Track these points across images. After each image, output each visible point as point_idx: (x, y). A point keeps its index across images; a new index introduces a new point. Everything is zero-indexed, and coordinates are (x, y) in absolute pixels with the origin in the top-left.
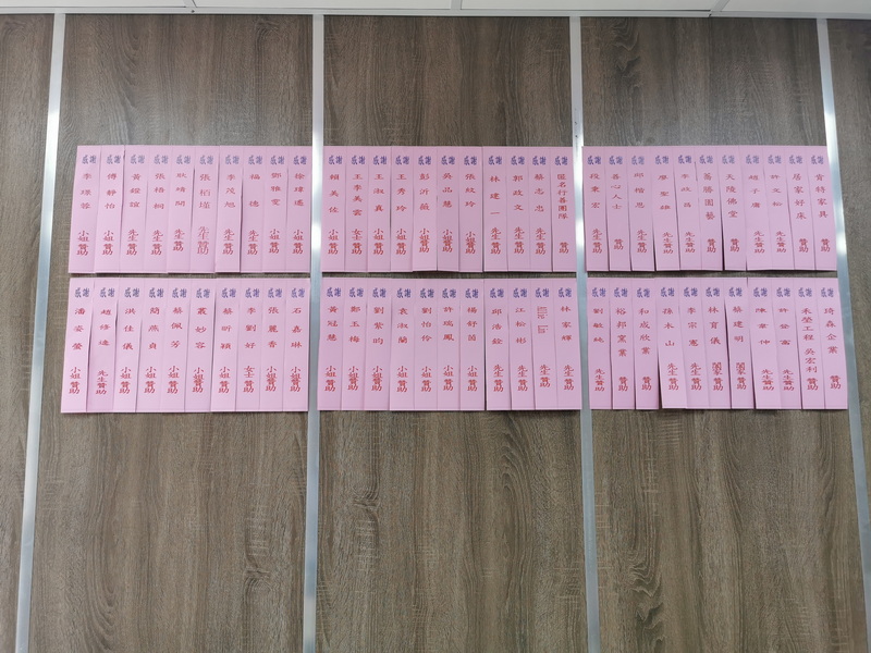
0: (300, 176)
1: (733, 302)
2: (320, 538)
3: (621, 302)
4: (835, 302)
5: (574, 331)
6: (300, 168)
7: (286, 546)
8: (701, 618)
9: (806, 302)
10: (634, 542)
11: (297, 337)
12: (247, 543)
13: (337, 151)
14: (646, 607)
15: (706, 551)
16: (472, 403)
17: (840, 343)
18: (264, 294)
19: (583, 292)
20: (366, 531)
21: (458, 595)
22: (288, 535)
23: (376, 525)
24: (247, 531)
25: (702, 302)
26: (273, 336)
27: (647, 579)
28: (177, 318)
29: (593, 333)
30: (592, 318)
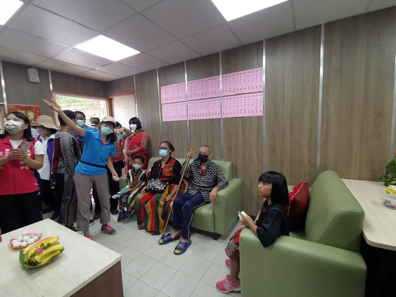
1: (244, 99)
3: (227, 100)
4: (262, 97)
5: (220, 106)
6: (184, 86)
8: (237, 149)
9: (257, 97)
10: (228, 137)
13: (188, 82)
15: (238, 138)
16: (206, 118)
18: (181, 104)
20: (195, 136)
24: (182, 136)
25: (239, 99)
26: (183, 110)
27: (230, 143)
28: (173, 109)
30: (223, 104)
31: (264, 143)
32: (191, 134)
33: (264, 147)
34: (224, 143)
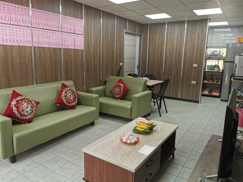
0: (28, 12)
1: (75, 37)
2: (34, 63)
3: (65, 36)
4: (83, 38)
5: (61, 39)
6: (28, 11)
7: (30, 64)
8: (72, 70)
9: (81, 38)
11: (30, 36)
12: (26, 63)
13: (33, 9)
14: (67, 70)
15: (72, 63)
16: (51, 47)
17: (83, 43)
18: (25, 29)
19: (61, 34)
21: (50, 69)
22: (31, 62)
25: (72, 37)
26: (27, 36)
28: (13, 31)
29: (63, 39)
30: (63, 37)
31: (84, 66)
32: (36, 60)
33: (84, 69)
34: (63, 67)
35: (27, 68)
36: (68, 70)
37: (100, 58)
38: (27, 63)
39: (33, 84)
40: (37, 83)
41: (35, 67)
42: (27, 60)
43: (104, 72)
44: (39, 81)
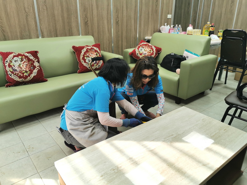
2: (37, 9)
7: (32, 10)
8: (93, 22)
10: (84, 11)
12: (25, 9)
14: (86, 21)
15: (93, 13)
20: (45, 8)
21: (61, 19)
22: (32, 8)
23: (46, 7)
24: (24, 7)
27: (86, 17)
31: (112, 17)
32: (39, 5)
33: (112, 20)
34: (81, 17)
35: (27, 16)
36: (88, 22)
37: (136, 6)
38: (27, 10)
39: (38, 37)
40: (43, 37)
41: (38, 15)
42: (26, 5)
43: (142, 27)
44: (45, 33)
